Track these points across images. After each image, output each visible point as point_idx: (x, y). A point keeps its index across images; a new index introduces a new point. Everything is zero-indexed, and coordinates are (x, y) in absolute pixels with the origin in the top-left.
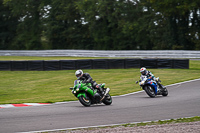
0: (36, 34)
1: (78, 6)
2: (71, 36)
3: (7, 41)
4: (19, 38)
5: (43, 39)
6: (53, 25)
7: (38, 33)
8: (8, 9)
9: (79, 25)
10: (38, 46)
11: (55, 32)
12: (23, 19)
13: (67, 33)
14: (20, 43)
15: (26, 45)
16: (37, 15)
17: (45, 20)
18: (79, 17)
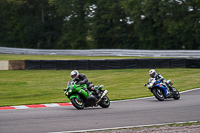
0: (81, 33)
1: (124, 5)
2: (117, 36)
3: (52, 40)
4: (65, 37)
5: (89, 38)
6: (98, 24)
7: (83, 32)
8: (53, 8)
9: (124, 24)
10: (83, 45)
11: (100, 31)
12: (68, 18)
13: (113, 33)
14: (65, 42)
15: (72, 44)
16: (83, 14)
17: (91, 20)
18: (124, 17)
